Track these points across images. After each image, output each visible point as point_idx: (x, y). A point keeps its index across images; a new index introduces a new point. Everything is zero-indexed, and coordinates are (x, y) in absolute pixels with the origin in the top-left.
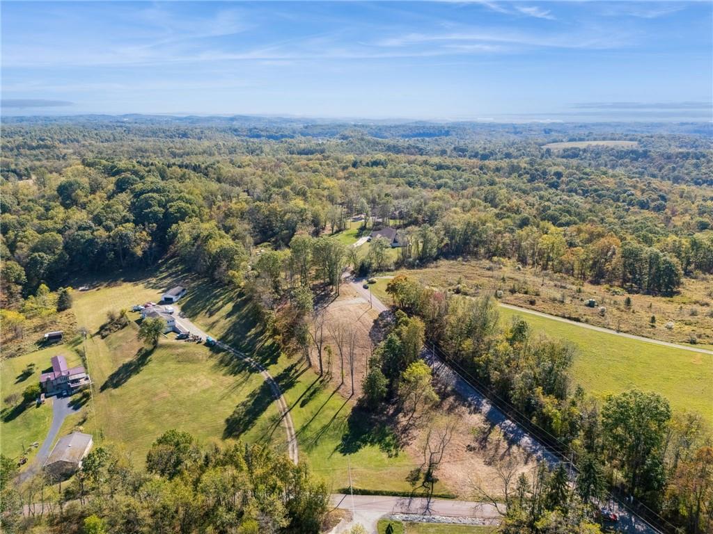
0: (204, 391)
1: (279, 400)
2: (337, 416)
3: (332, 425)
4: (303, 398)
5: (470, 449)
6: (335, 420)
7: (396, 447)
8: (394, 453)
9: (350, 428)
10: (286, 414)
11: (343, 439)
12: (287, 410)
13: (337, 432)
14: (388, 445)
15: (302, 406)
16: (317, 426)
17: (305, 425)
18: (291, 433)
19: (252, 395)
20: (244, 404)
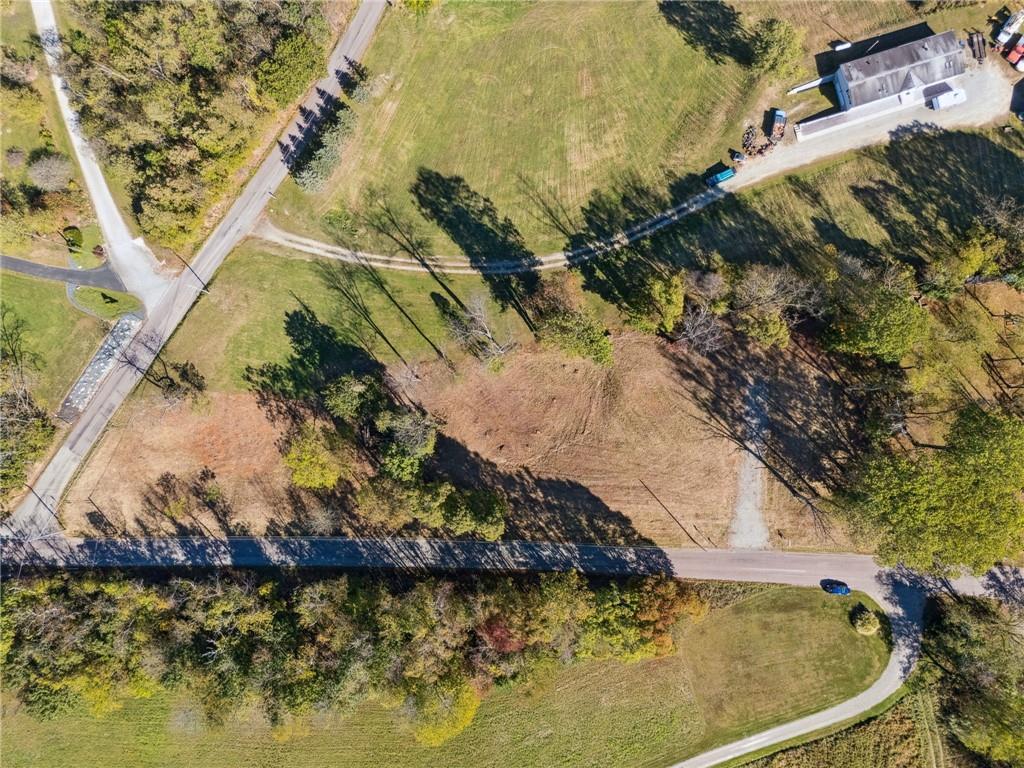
0: (561, 153)
1: (468, 265)
2: (379, 337)
3: (364, 323)
4: (452, 302)
5: (207, 475)
6: (372, 332)
7: (264, 386)
8: (255, 378)
9: (345, 347)
10: (427, 266)
11: (325, 328)
12: (436, 270)
13: (347, 325)
14: (276, 377)
15: (435, 296)
16: (375, 301)
17: (385, 286)
18: (375, 260)
19: (508, 227)
20: (489, 210)
